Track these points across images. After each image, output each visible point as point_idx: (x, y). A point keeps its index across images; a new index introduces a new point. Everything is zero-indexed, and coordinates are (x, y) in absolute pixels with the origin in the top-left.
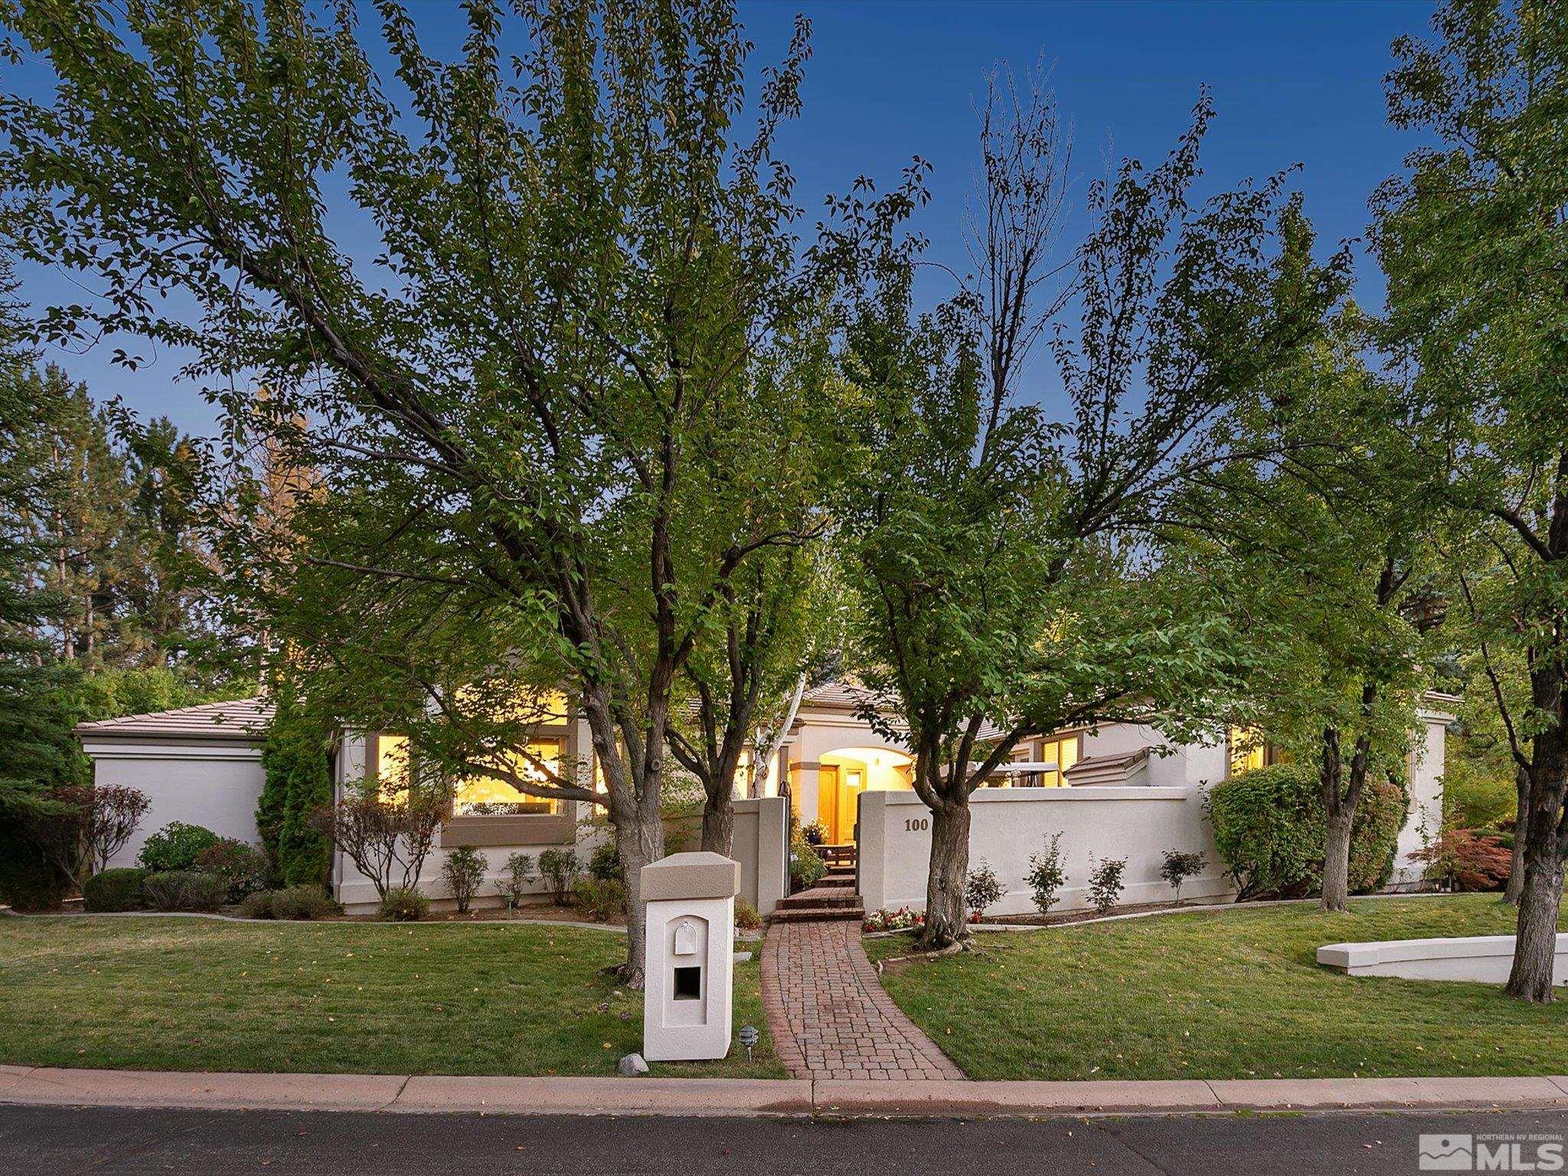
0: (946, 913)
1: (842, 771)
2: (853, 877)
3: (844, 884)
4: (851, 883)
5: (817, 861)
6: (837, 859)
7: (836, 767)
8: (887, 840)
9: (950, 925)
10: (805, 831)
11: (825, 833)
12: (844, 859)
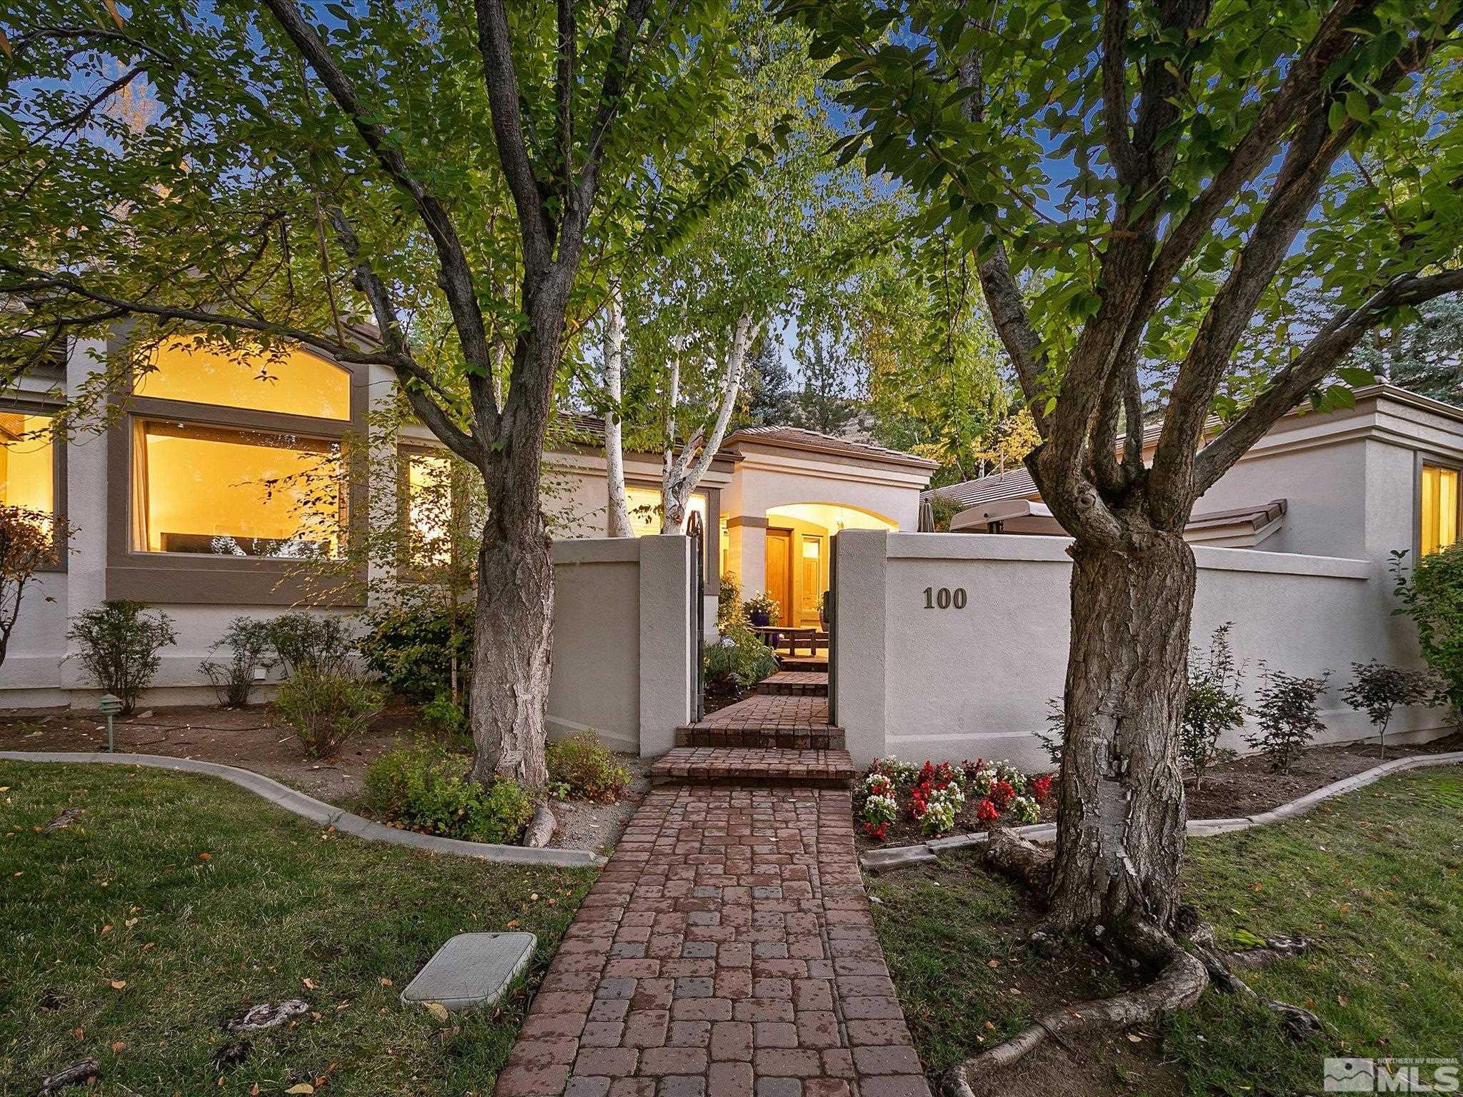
0: (1131, 851)
1: (797, 536)
2: (823, 679)
3: (805, 691)
4: (817, 691)
5: (759, 647)
6: (793, 646)
7: (789, 532)
8: (889, 624)
9: (1146, 885)
10: (747, 607)
11: (776, 610)
12: (801, 646)
